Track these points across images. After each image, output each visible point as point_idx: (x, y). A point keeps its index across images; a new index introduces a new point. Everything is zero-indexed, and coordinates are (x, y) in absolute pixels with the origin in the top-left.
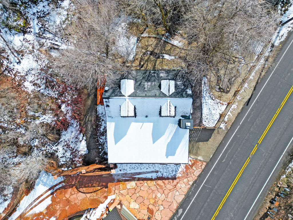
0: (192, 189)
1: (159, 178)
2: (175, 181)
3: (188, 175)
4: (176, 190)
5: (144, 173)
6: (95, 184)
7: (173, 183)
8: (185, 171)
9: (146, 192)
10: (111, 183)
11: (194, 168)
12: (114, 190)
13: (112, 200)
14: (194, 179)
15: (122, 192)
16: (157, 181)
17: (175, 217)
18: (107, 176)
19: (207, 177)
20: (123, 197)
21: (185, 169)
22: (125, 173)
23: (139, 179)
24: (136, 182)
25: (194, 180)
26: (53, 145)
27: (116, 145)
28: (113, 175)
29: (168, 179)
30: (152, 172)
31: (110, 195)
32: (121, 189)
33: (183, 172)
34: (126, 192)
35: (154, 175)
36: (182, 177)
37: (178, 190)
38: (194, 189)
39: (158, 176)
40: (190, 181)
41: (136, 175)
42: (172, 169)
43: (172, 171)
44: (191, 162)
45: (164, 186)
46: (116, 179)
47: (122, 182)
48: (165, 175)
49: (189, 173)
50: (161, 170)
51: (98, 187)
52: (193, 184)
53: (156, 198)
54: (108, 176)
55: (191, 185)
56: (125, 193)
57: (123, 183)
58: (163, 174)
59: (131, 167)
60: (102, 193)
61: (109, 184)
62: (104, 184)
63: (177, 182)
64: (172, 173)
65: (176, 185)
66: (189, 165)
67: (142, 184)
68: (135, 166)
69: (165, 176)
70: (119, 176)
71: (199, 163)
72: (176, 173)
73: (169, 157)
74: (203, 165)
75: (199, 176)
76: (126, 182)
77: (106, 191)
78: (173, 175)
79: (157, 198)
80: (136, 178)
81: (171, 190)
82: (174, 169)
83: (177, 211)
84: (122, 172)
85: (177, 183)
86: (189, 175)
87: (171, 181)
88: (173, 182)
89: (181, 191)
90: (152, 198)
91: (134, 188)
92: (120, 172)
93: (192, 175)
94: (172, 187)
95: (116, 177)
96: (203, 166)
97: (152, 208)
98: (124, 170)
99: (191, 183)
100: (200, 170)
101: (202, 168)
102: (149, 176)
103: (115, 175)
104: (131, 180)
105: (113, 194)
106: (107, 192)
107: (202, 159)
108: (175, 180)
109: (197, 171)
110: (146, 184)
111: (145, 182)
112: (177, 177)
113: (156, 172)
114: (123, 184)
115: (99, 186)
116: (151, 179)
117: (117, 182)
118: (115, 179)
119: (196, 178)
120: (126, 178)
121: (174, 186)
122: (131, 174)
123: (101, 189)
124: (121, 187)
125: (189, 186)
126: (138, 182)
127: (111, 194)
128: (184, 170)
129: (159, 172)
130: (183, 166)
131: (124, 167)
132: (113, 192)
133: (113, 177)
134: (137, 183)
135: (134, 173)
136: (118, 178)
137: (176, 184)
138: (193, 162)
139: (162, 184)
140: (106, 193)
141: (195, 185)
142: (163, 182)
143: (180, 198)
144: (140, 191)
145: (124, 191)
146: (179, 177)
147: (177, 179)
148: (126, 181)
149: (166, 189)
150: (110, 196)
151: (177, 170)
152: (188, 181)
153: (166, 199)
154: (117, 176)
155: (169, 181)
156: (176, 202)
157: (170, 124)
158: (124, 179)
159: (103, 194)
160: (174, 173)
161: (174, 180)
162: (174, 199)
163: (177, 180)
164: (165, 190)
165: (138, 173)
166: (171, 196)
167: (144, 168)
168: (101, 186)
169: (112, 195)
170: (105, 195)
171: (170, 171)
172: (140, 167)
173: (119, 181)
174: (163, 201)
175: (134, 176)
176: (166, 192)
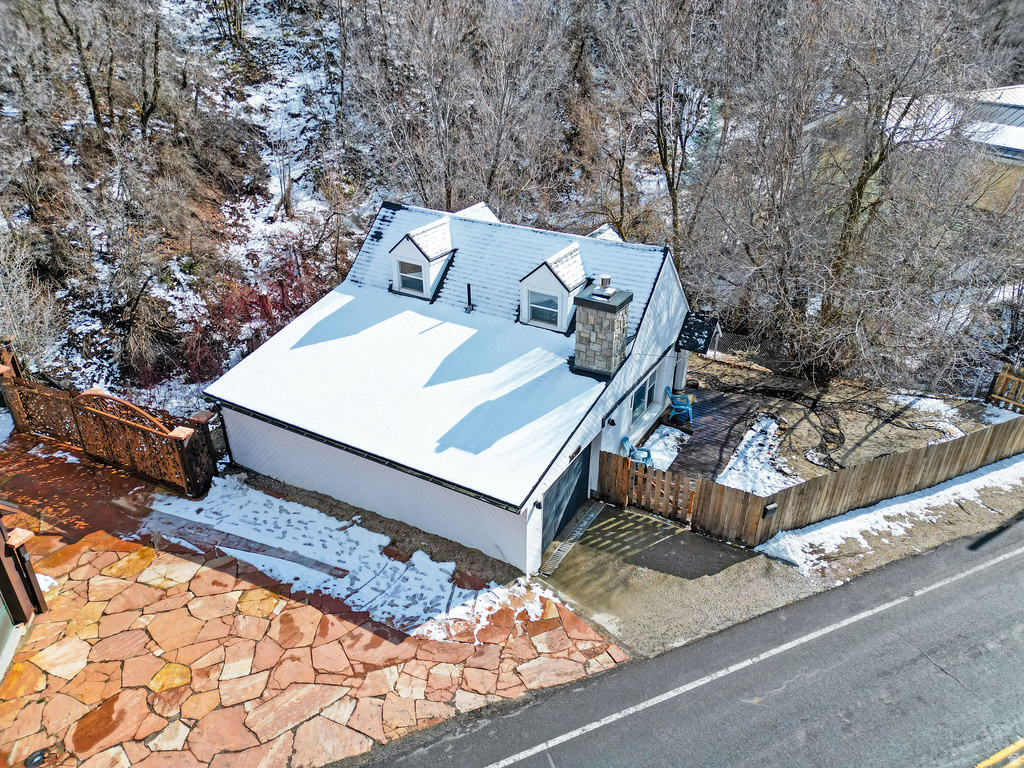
0: (450, 738)
1: (320, 600)
2: (387, 648)
3: (481, 654)
4: (353, 692)
5: (277, 553)
6: (50, 510)
7: (367, 647)
8: (479, 627)
9: (196, 624)
11: (541, 641)
12: (83, 562)
14: (503, 694)
15: (100, 583)
16: (298, 604)
18: (129, 507)
19: (595, 725)
20: (72, 603)
21: (484, 622)
22: (206, 525)
23: (229, 566)
24: (205, 568)
25: (497, 699)
26: (107, 380)
28: (152, 513)
29: (362, 618)
30: (319, 565)
32: (114, 570)
33: (462, 628)
34: (113, 588)
35: (312, 580)
36: (441, 647)
37: (360, 694)
38: (457, 743)
39: (326, 588)
40: (472, 686)
42: (419, 591)
43: (414, 599)
44: (544, 607)
45: (307, 641)
46: (146, 532)
47: (152, 547)
48: (363, 599)
49: (493, 651)
50: (364, 576)
51: (45, 524)
52: (476, 714)
53: (205, 673)
54: (133, 509)
55: (458, 713)
56: (101, 593)
57: (151, 552)
58: (356, 592)
59: (252, 515)
62: (80, 525)
63: (392, 654)
64: (407, 607)
65: (370, 667)
66: (524, 615)
68: (271, 521)
69: (358, 603)
70: (170, 523)
71: (581, 635)
72: (426, 616)
73: (452, 451)
74: (603, 657)
75: (543, 695)
77: (53, 550)
78: (398, 617)
79: (214, 675)
80: (223, 554)
81: (321, 678)
82: (430, 596)
84: (198, 518)
85: (389, 660)
86: (490, 658)
87: (367, 636)
88: (373, 645)
89: (375, 710)
90: (188, 666)
91: (165, 590)
92: (186, 515)
93: (508, 665)
94: (346, 663)
95: (150, 525)
96: (600, 658)
97: (122, 713)
99: (467, 702)
100: (570, 666)
101: (586, 665)
102: (284, 571)
104: (194, 554)
105: (55, 574)
106: (47, 556)
107: (612, 629)
108: (391, 645)
109: (552, 663)
110: (235, 595)
111: (244, 585)
112: (413, 633)
113: (335, 572)
114: (143, 558)
115: (52, 522)
116: (279, 588)
117: (135, 541)
118: (140, 530)
119: (518, 694)
120: (184, 543)
121: (359, 668)
122: (221, 536)
123: (46, 534)
124: (122, 564)
125: (442, 711)
127: (48, 570)
128: (478, 621)
129: (346, 580)
130: (489, 605)
131: (226, 505)
132: (69, 568)
133: (144, 519)
134: (204, 577)
135: (235, 540)
136: (158, 530)
137: (377, 662)
138: (553, 614)
139: (309, 630)
141: (484, 723)
142: (323, 624)
143: (329, 746)
146: (421, 640)
147: (404, 645)
149: (306, 658)
151: (443, 607)
152: (462, 683)
153: (248, 706)
155: (355, 633)
156: (283, 756)
157: (538, 349)
158: (174, 540)
160: (416, 610)
161: (386, 642)
162: (294, 730)
163: (405, 649)
164: (294, 658)
165: (252, 545)
166: (293, 707)
167: (300, 537)
168: (58, 525)
171: (403, 595)
172: (289, 529)
173: (145, 540)
174: (222, 706)
175: (224, 549)
176: (285, 674)
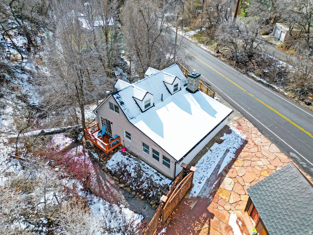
0: (268, 136)
1: (237, 153)
2: (250, 142)
3: (248, 131)
5: (221, 162)
6: (196, 228)
7: (250, 145)
8: (242, 131)
9: (247, 173)
10: (211, 205)
11: (243, 125)
12: (223, 209)
13: (237, 222)
14: (256, 130)
15: (233, 200)
16: (239, 156)
17: (301, 163)
18: (195, 203)
19: (259, 122)
20: (241, 204)
22: (207, 180)
23: (226, 171)
24: (227, 176)
25: (258, 130)
27: (164, 137)
28: (199, 195)
29: (242, 146)
30: (225, 154)
31: (228, 221)
32: (227, 198)
33: (243, 133)
34: (235, 196)
35: (231, 155)
36: (248, 136)
37: (262, 145)
39: (233, 152)
41: (217, 170)
42: (233, 138)
43: (236, 139)
45: (251, 154)
46: (209, 195)
47: (216, 191)
48: (236, 146)
50: (229, 146)
51: (204, 227)
52: (262, 133)
53: (262, 168)
54: (196, 201)
56: (237, 198)
57: (219, 191)
58: (234, 147)
59: (204, 170)
60: (218, 229)
61: (210, 209)
62: (204, 215)
64: (238, 140)
66: (237, 126)
67: (234, 172)
68: (206, 165)
69: (238, 147)
70: (205, 189)
71: (241, 121)
76: (221, 186)
77: (217, 220)
78: (241, 141)
79: (263, 166)
80: (221, 173)
81: (260, 150)
82: (235, 137)
83: (292, 157)
84: (203, 182)
85: (253, 142)
87: (247, 145)
90: (261, 171)
91: (235, 183)
92: (202, 185)
93: (250, 129)
94: (255, 148)
95: (205, 194)
98: (202, 179)
99: (259, 133)
102: (228, 159)
103: (201, 192)
104: (221, 179)
105: (228, 215)
106: (220, 220)
109: (248, 124)
110: (237, 168)
111: (233, 166)
112: (245, 139)
113: (227, 151)
114: (222, 192)
115: (203, 225)
116: (234, 160)
117: (213, 197)
118: (207, 197)
120: (215, 183)
121: (256, 146)
122: (212, 175)
123: (209, 225)
124: (224, 197)
125: (263, 136)
126: (228, 173)
127: (227, 218)
129: (230, 149)
130: (236, 130)
131: (198, 177)
132: (225, 212)
133: (202, 197)
134: (230, 175)
135: (214, 172)
136: (208, 192)
137: (254, 144)
139: (247, 154)
140: (221, 223)
142: (245, 152)
143: (274, 148)
144: (244, 179)
145: (232, 197)
146: (247, 138)
147: (248, 140)
148: (219, 186)
149: (255, 153)
150: (230, 220)
152: (256, 134)
153: (269, 160)
154: (205, 191)
155: (247, 147)
156: (279, 154)
158: (214, 186)
159: (221, 229)
161: (248, 143)
162: (273, 153)
164: (255, 155)
165: (217, 168)
166: (267, 154)
167: (214, 158)
168: (205, 221)
169: (229, 217)
170: (223, 226)
172: (210, 161)
173: (213, 194)
174: (270, 164)
175: (219, 173)
176: (260, 156)
